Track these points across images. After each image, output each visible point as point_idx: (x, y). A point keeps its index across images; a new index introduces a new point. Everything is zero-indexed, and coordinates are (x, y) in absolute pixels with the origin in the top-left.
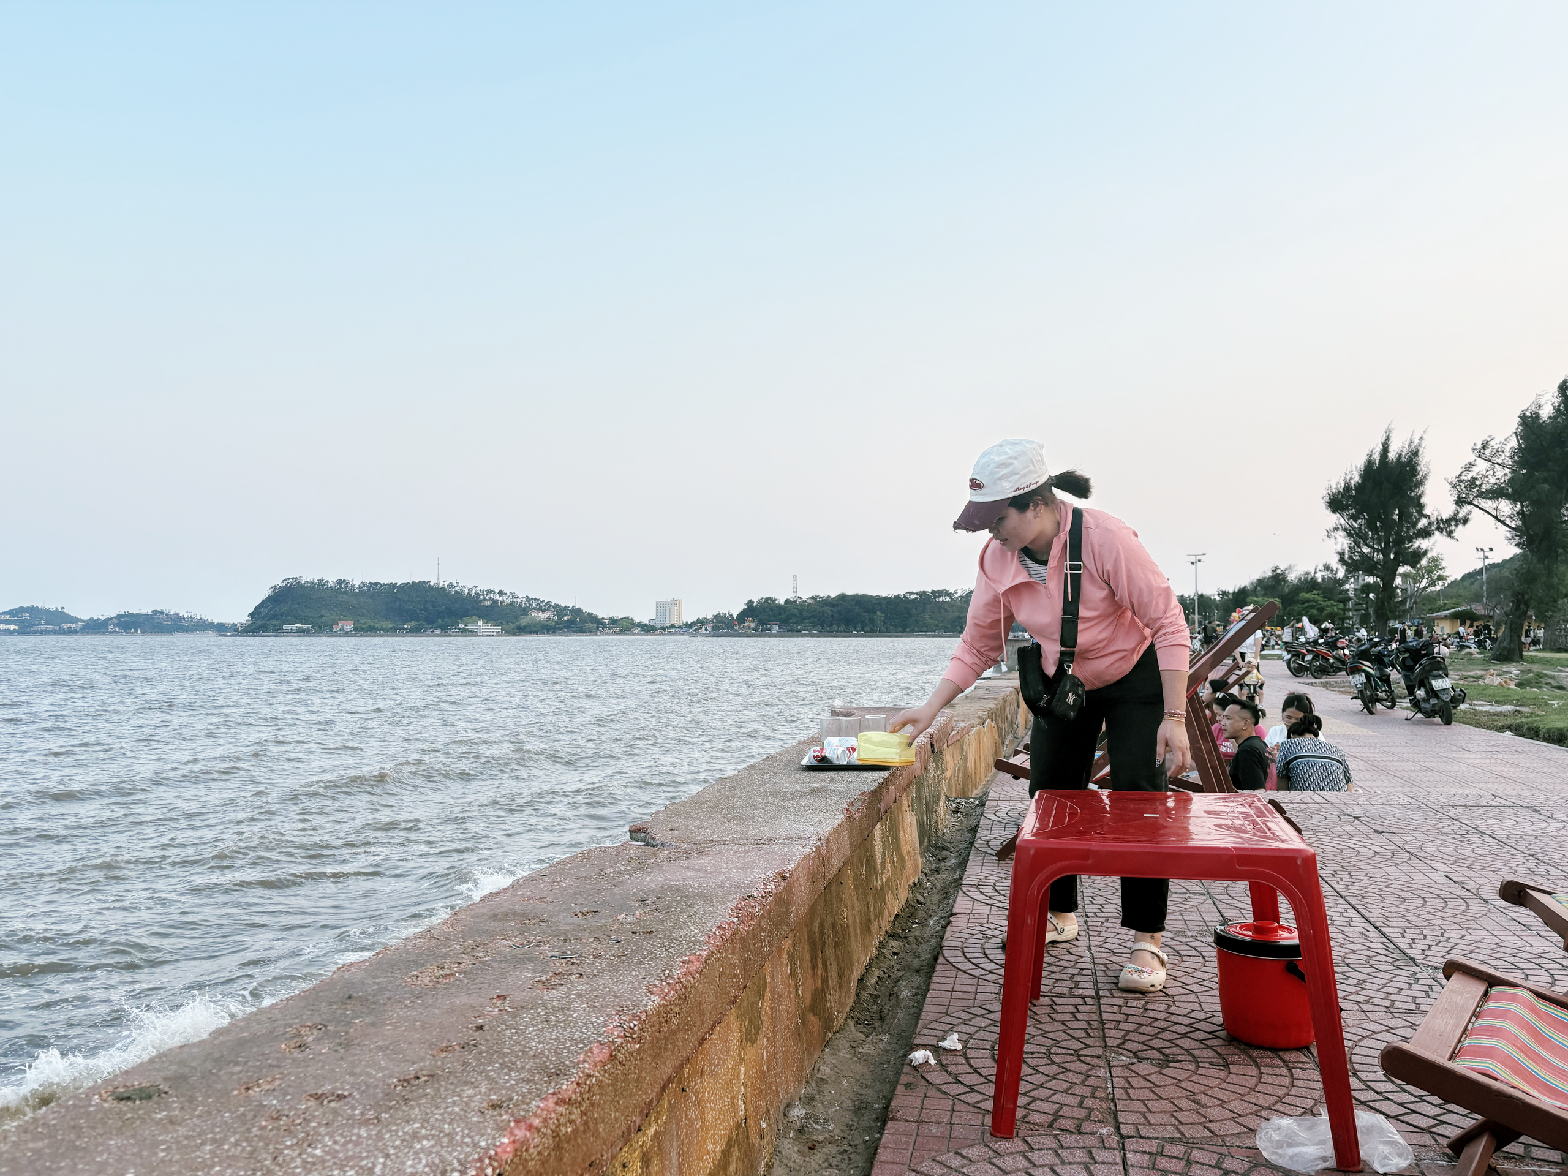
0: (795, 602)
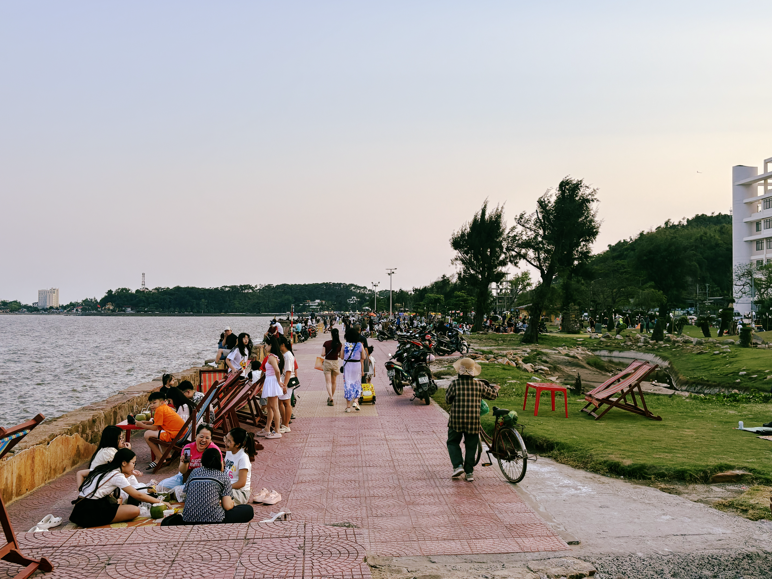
0: (144, 291)
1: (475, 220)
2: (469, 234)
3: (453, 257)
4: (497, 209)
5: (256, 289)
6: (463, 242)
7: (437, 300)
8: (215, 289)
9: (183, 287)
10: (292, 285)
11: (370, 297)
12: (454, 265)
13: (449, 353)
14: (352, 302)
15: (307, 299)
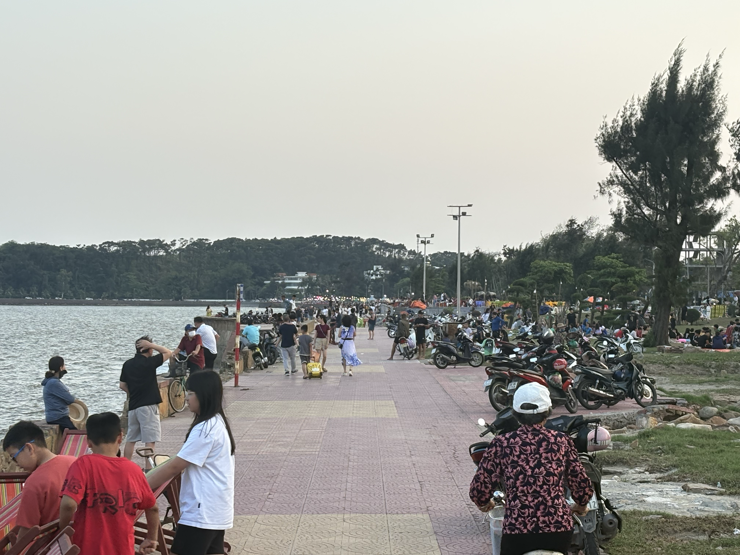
1: (654, 95)
2: (641, 127)
3: (605, 177)
4: (706, 69)
5: (173, 248)
6: (626, 145)
7: (559, 274)
8: (88, 248)
9: (22, 243)
10: (248, 241)
11: (413, 268)
12: (607, 195)
13: (610, 403)
14: (374, 277)
15: (279, 271)
